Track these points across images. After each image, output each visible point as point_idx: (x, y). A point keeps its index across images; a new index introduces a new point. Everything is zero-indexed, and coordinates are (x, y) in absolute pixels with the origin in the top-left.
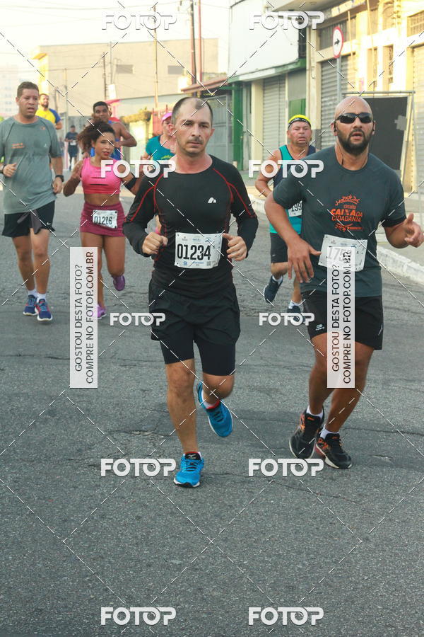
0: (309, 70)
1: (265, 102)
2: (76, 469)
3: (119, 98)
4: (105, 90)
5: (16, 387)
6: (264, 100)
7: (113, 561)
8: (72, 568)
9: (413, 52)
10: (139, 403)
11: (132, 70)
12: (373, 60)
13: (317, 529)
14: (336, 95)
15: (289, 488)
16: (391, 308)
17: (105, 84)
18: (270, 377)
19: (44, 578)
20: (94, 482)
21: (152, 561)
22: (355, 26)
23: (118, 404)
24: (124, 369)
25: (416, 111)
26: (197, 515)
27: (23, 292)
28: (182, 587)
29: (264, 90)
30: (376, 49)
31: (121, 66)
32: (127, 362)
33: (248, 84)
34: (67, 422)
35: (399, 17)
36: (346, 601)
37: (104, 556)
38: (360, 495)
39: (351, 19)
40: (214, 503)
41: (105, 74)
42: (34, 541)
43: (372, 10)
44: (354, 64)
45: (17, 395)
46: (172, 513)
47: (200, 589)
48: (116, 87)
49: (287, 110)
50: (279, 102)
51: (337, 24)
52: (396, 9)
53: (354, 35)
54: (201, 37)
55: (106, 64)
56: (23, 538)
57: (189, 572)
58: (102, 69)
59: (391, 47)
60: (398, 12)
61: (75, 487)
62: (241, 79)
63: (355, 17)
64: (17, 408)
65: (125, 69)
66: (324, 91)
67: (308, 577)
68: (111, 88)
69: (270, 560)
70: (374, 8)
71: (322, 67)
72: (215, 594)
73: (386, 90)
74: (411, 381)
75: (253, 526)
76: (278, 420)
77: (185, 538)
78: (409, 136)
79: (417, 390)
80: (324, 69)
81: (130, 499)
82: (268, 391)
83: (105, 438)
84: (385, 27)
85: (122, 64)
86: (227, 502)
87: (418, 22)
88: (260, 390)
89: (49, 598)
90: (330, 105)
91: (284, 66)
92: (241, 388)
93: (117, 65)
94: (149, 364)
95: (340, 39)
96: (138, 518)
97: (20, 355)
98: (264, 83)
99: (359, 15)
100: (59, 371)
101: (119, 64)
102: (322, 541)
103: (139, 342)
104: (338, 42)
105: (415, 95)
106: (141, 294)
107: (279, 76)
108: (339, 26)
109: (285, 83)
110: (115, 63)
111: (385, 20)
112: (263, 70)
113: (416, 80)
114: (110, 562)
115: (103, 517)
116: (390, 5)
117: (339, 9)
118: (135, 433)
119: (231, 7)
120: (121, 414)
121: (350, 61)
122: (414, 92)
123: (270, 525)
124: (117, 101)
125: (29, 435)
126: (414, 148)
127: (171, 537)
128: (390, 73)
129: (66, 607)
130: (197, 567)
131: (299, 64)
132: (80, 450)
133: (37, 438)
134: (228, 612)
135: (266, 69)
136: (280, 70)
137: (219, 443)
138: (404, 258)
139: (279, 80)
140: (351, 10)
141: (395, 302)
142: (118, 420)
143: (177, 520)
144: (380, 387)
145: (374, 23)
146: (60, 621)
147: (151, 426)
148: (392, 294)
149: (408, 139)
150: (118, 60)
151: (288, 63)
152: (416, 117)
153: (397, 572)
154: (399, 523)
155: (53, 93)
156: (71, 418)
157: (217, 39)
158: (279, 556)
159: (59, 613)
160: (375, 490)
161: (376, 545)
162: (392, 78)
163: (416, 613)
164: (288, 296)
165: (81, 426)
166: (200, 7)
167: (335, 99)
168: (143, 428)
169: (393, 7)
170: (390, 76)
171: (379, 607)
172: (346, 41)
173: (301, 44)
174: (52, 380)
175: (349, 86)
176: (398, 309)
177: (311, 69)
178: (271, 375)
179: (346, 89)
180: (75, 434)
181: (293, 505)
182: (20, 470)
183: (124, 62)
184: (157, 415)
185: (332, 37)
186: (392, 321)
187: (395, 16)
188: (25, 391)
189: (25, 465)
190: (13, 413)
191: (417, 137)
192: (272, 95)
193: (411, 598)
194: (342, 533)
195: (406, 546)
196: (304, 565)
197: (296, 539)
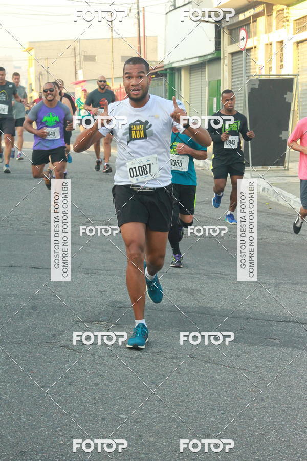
0: (223, 59)
1: (191, 82)
2: (51, 349)
3: (85, 80)
4: (76, 74)
5: (8, 290)
6: (190, 81)
7: (77, 416)
8: (48, 421)
9: (298, 46)
10: (98, 300)
11: (95, 59)
12: (269, 52)
13: (226, 392)
14: (242, 77)
15: (206, 362)
16: (282, 231)
17: (76, 70)
18: (193, 282)
19: (27, 429)
20: (64, 358)
21: (105, 416)
22: (256, 27)
23: (82, 302)
24: (87, 276)
25: (300, 89)
26: (139, 383)
27: (14, 221)
28: (127, 434)
29: (190, 73)
30: (271, 44)
31: (87, 56)
32: (90, 271)
33: (179, 69)
34: (45, 314)
35: (288, 21)
36: (246, 444)
37: (71, 413)
38: (257, 367)
39: (253, 22)
40: (151, 373)
41: (75, 62)
42: (20, 401)
43: (268, 16)
44: (255, 54)
45: (9, 295)
46: (121, 381)
47: (140, 436)
48: (83, 71)
49: (207, 88)
50: (202, 82)
51: (243, 26)
52: (285, 15)
53: (255, 34)
54: (144, 35)
55: (76, 55)
56: (12, 400)
57: (133, 424)
58: (74, 58)
59: (282, 42)
60: (287, 17)
61: (51, 363)
62: (174, 65)
63: (256, 21)
64: (9, 305)
65: (90, 59)
66: (233, 74)
67: (219, 427)
68: (80, 72)
69: (192, 415)
70: (270, 14)
71: (232, 57)
72: (151, 439)
73: (278, 73)
74: (295, 284)
75: (179, 390)
76: (199, 313)
77: (129, 399)
78: (295, 107)
79: (299, 291)
80: (233, 58)
81: (90, 370)
82: (191, 292)
83: (72, 326)
84: (277, 28)
85: (88, 55)
86: (160, 373)
87: (301, 25)
88: (186, 291)
89: (30, 443)
90: (238, 84)
91: (205, 56)
92: (172, 290)
93: (84, 56)
94: (105, 272)
95: (245, 37)
96: (96, 384)
97: (12, 266)
98: (191, 68)
99: (259, 19)
100: (40, 277)
101: (86, 55)
102: (230, 401)
103: (98, 256)
104: (243, 39)
105: (299, 77)
106: (100, 221)
107: (202, 63)
108: (244, 27)
109: (205, 68)
110: (83, 54)
111: (278, 23)
112: (190, 59)
113: (300, 66)
114: (75, 417)
115: (70, 384)
116: (281, 12)
117: (244, 15)
118: (95, 322)
119: (167, 13)
120: (84, 309)
121: (253, 53)
122: (299, 75)
123: (192, 390)
124: (84, 81)
125: (18, 324)
126: (298, 115)
127: (120, 398)
128: (282, 61)
129: (43, 450)
130: (138, 420)
131: (216, 54)
132: (54, 335)
133: (23, 327)
134: (160, 453)
135: (192, 58)
136: (202, 59)
137: (155, 330)
138: (291, 194)
139: (201, 67)
140: (253, 16)
141: (284, 227)
142: (82, 313)
143: (124, 386)
144: (273, 288)
145: (269, 25)
146: (38, 460)
147: (106, 317)
148: (282, 221)
149: (294, 109)
150: (85, 52)
151: (207, 54)
152: (300, 92)
153: (284, 423)
154: (285, 387)
155: (38, 76)
156: (48, 311)
157: (157, 36)
158: (198, 412)
159: (38, 454)
160: (268, 363)
161: (269, 404)
162: (283, 65)
163: (297, 453)
164: (207, 223)
165: (55, 318)
166: (144, 14)
167: (242, 80)
168: (101, 319)
169: (283, 13)
170: (281, 64)
171: (271, 449)
172: (249, 38)
173: (217, 40)
174: (35, 285)
175: (252, 71)
176: (286, 232)
177: (224, 59)
178: (194, 280)
179: (250, 72)
180: (51, 323)
181: (209, 375)
182: (11, 350)
183: (89, 53)
184: (111, 309)
185: (239, 36)
186: (282, 240)
187: (285, 20)
188: (15, 292)
189: (14, 346)
190: (6, 309)
191: (301, 107)
192: (196, 77)
193: (293, 442)
194: (244, 395)
195: (290, 404)
196: (216, 418)
197: (210, 399)
